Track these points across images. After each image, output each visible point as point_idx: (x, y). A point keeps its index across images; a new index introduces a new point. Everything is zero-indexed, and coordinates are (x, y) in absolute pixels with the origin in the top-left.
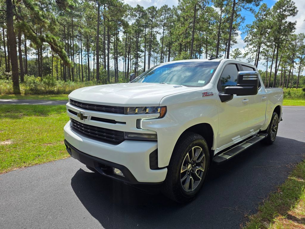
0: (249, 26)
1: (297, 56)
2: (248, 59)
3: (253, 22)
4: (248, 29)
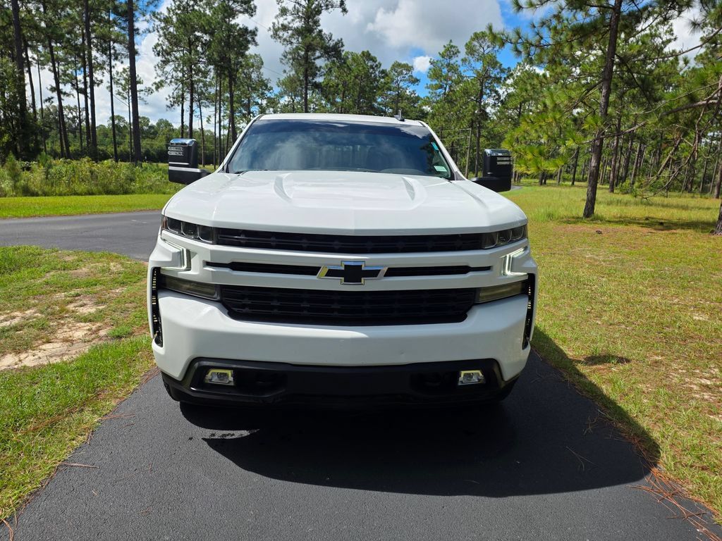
0: (159, 17)
1: (254, 102)
2: (168, 97)
3: (167, 8)
4: (159, 23)
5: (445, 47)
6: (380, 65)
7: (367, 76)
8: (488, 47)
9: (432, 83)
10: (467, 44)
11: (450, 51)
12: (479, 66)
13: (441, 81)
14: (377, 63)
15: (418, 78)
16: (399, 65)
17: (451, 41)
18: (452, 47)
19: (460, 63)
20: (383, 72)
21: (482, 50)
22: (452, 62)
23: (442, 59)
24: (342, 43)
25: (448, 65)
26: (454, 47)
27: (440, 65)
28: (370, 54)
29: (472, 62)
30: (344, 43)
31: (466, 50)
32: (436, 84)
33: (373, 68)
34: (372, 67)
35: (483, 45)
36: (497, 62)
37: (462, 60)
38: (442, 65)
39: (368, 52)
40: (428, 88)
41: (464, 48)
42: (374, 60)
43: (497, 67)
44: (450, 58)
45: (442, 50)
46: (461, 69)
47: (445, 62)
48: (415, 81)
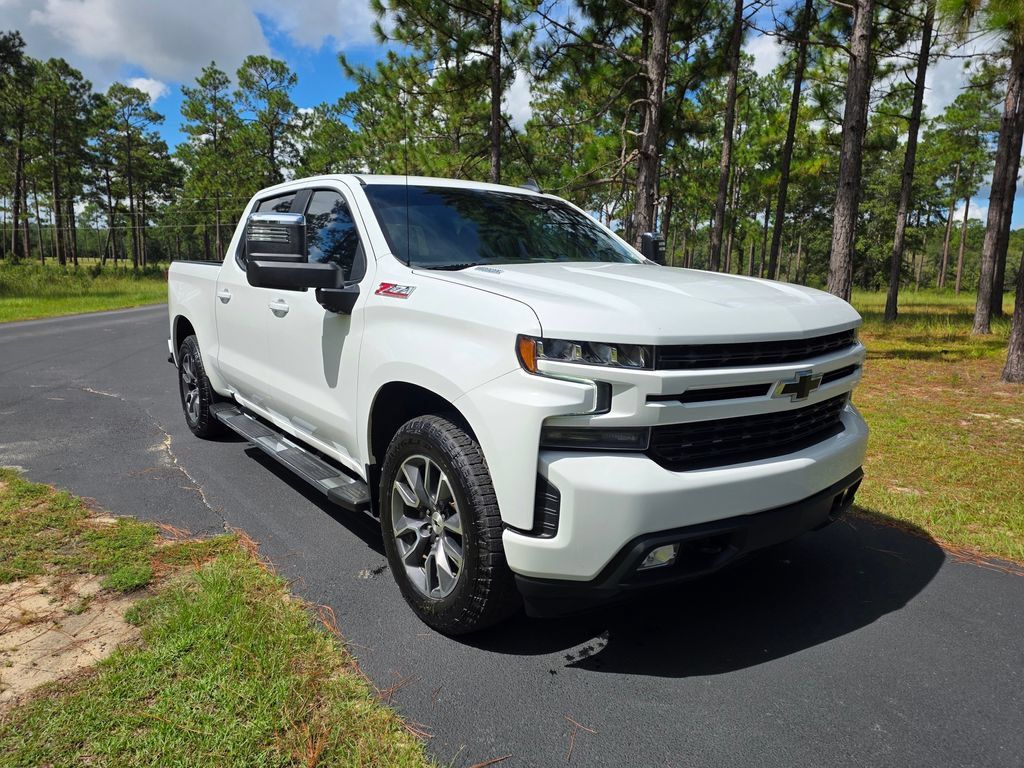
5: (204, 70)
6: (90, 85)
7: (68, 102)
8: (273, 80)
9: (189, 123)
10: (239, 72)
11: (213, 78)
12: (263, 105)
13: (206, 122)
14: (83, 82)
15: (161, 114)
16: (123, 89)
17: (213, 63)
18: (216, 72)
19: (232, 98)
20: (97, 97)
21: (263, 82)
22: (219, 95)
23: (202, 89)
24: (20, 40)
25: (214, 99)
26: (220, 73)
27: (200, 97)
28: (67, 66)
29: (251, 98)
30: (24, 40)
31: (239, 80)
32: (198, 127)
33: (77, 90)
34: (73, 87)
35: (265, 75)
36: (289, 104)
37: (235, 94)
38: (204, 98)
39: (63, 61)
40: (184, 130)
41: (237, 76)
42: (76, 75)
43: (291, 112)
44: (216, 88)
45: (201, 76)
46: (237, 108)
47: (209, 94)
48: (157, 118)
